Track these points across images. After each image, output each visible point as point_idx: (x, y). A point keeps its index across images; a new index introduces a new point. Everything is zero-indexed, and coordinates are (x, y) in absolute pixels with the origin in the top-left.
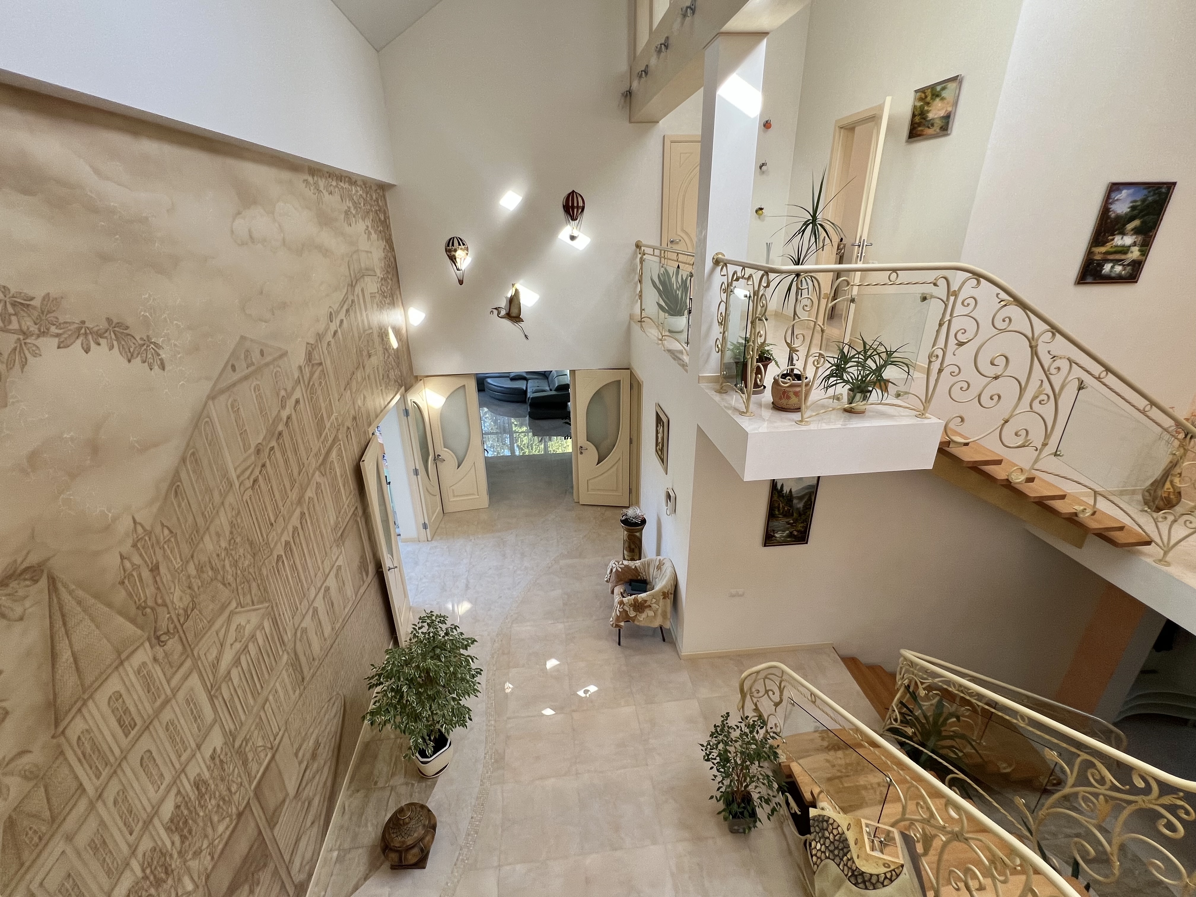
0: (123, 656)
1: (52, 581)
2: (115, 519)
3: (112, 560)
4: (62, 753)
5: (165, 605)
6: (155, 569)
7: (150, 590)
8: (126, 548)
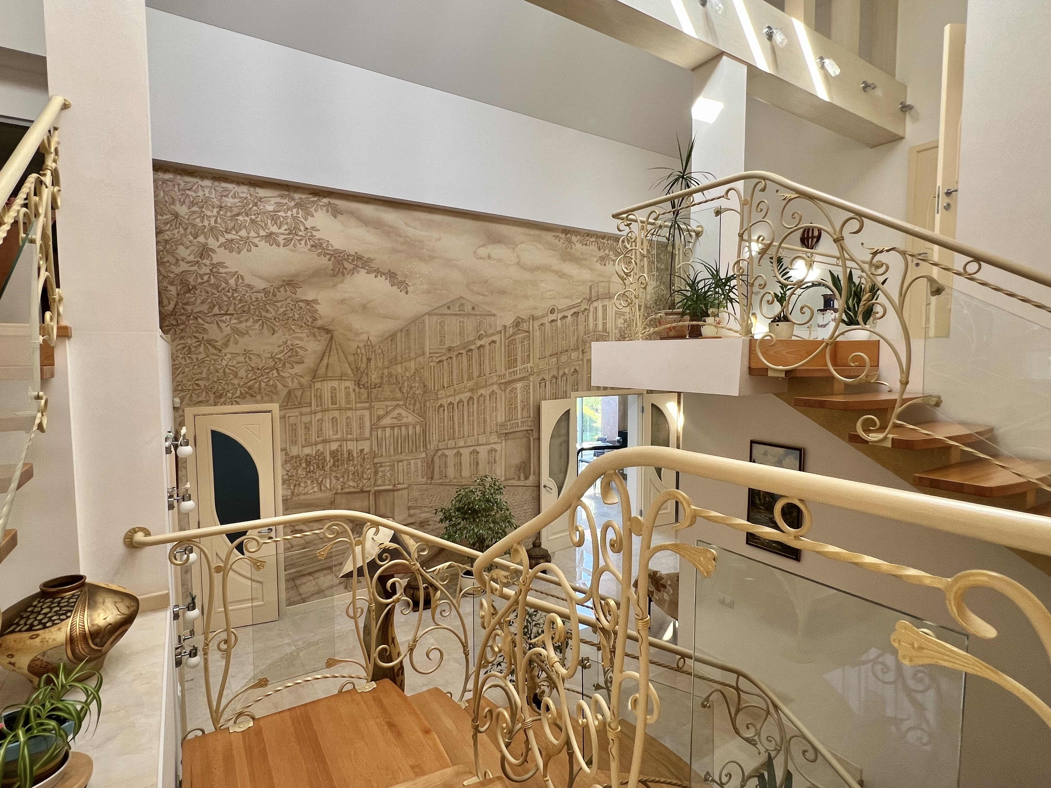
0: (343, 378)
1: (332, 338)
2: (362, 333)
3: (354, 345)
4: (311, 387)
5: (367, 375)
6: (369, 360)
7: (364, 366)
8: (361, 345)
